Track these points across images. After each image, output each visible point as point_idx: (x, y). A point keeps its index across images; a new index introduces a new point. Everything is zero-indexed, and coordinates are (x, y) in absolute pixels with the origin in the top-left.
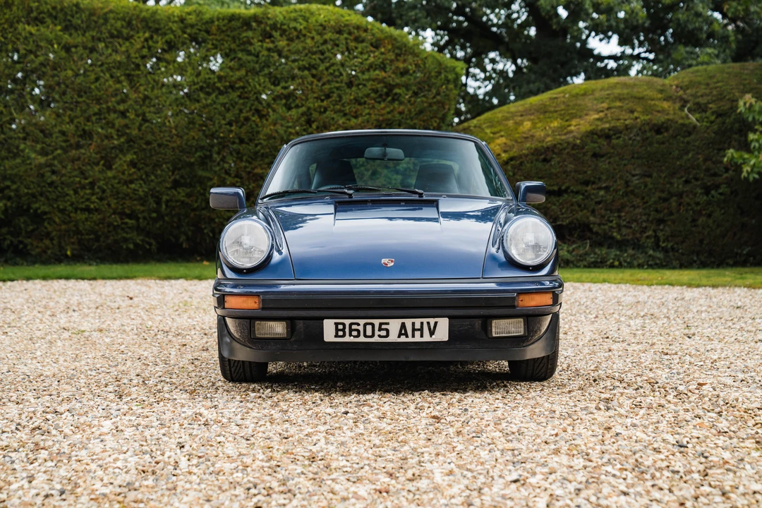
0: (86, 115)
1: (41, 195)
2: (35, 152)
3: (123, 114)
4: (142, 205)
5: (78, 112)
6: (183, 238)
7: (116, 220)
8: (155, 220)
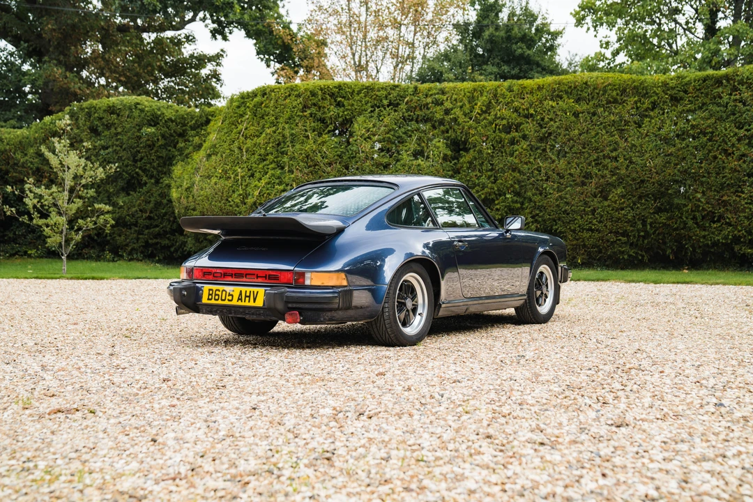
0: (588, 161)
1: (559, 219)
2: (554, 190)
3: (616, 159)
4: (631, 226)
5: (582, 160)
6: (669, 251)
7: (612, 238)
8: (644, 237)
